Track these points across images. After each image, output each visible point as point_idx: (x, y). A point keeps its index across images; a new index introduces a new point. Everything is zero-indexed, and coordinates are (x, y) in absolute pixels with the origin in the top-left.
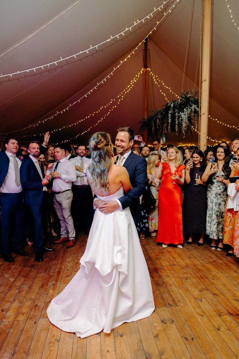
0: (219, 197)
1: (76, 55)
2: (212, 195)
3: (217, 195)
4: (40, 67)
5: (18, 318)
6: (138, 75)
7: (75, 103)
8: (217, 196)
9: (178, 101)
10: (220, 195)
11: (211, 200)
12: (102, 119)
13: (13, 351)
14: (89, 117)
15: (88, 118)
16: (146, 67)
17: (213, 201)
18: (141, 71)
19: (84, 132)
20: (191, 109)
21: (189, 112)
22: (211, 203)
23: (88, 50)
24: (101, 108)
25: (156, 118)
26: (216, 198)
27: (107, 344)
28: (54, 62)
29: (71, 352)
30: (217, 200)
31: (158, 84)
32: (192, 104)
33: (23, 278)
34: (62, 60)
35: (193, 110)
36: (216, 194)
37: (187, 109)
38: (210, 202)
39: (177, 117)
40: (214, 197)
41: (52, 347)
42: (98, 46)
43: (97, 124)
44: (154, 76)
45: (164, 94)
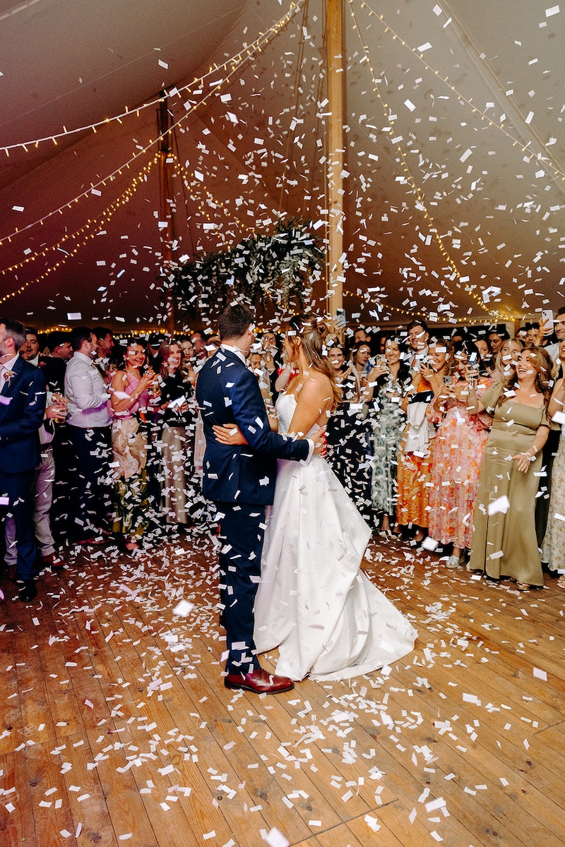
0: (392, 433)
1: (96, 125)
4: (18, 145)
5: (62, 733)
6: (149, 168)
7: (30, 226)
12: (58, 264)
13: (99, 792)
16: (165, 150)
18: (156, 159)
19: (8, 296)
23: (121, 116)
24: (63, 239)
26: (388, 435)
27: (287, 733)
28: (50, 138)
29: (228, 763)
33: (6, 654)
34: (66, 133)
39: (271, 272)
41: (180, 763)
42: (139, 110)
44: (186, 173)
45: (208, 215)
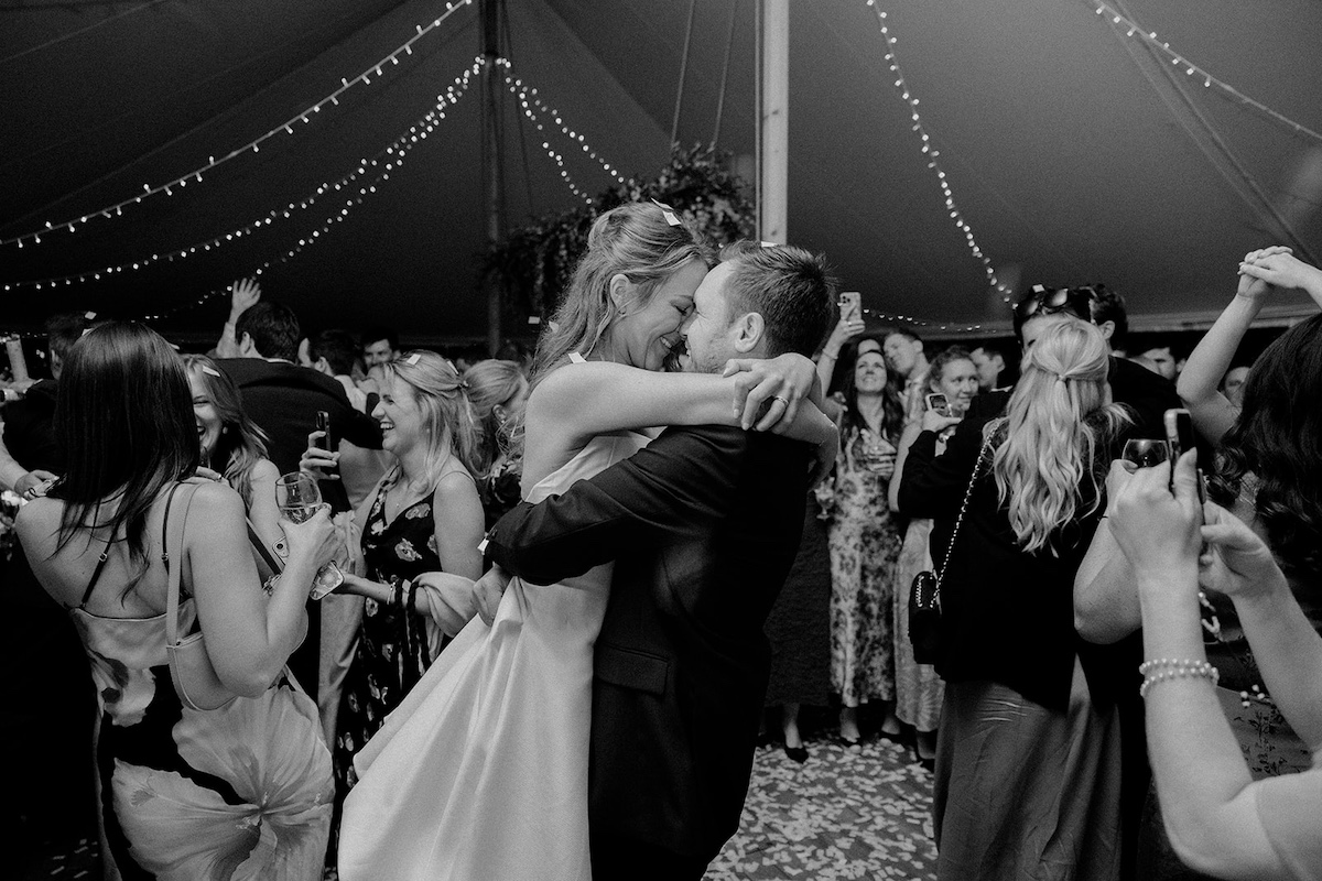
0: (874, 544)
2: (847, 538)
3: (867, 538)
6: (465, 81)
7: (234, 154)
8: (867, 543)
9: (658, 182)
10: (877, 535)
11: (843, 557)
12: (316, 234)
14: (268, 221)
15: (263, 224)
16: (492, 53)
17: (854, 561)
18: (476, 66)
20: (710, 213)
21: (702, 225)
22: (842, 569)
24: (320, 191)
25: (556, 242)
26: (867, 550)
30: (870, 557)
31: (538, 121)
32: (712, 197)
35: (720, 218)
36: (863, 536)
37: (694, 213)
38: (841, 565)
40: (855, 547)
43: (291, 254)
44: (525, 89)
